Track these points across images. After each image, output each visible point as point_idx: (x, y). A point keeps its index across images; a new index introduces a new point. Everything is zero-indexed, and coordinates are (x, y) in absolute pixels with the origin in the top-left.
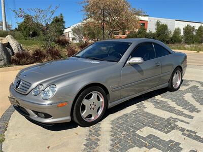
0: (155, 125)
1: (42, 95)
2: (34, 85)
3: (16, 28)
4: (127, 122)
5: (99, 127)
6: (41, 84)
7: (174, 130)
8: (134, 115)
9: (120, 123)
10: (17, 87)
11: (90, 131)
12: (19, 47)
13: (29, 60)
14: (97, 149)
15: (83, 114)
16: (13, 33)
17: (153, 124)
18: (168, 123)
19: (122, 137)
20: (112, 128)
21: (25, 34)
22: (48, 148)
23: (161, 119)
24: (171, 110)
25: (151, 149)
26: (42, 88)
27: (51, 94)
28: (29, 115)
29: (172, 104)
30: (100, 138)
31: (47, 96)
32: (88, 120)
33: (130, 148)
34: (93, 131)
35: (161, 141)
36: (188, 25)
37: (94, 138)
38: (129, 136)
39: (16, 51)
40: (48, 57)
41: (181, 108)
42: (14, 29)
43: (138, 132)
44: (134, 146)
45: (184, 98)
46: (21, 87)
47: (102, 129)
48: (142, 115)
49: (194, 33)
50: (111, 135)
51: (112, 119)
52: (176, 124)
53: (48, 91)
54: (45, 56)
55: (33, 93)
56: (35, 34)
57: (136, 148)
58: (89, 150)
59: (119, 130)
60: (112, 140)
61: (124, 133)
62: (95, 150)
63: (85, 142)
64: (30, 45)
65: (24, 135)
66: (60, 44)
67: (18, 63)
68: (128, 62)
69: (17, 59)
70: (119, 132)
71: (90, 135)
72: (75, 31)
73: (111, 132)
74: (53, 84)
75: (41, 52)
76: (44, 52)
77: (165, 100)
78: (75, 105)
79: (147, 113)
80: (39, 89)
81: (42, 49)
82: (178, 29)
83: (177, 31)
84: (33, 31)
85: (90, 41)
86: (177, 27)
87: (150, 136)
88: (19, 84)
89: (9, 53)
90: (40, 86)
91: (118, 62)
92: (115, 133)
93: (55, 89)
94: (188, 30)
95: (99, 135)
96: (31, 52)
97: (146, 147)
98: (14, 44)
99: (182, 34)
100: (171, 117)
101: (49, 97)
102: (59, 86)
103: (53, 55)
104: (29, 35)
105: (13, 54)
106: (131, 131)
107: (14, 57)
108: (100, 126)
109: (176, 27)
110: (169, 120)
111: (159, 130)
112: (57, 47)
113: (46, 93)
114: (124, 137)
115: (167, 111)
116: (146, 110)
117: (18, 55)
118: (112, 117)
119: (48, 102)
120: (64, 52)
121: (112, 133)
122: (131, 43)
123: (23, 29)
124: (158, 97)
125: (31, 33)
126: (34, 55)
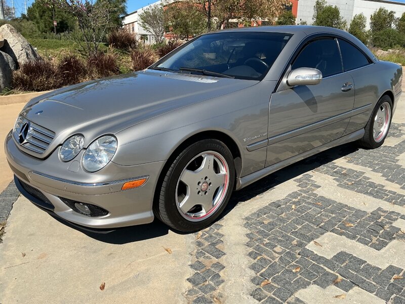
0: (347, 228)
1: (84, 162)
2: (63, 134)
3: (23, 16)
4: (282, 220)
5: (218, 234)
6: (79, 134)
7: (394, 242)
8: (294, 203)
9: (266, 222)
10: (21, 140)
11: (199, 244)
12: (30, 52)
13: (51, 80)
14: (219, 290)
15: (181, 205)
16: (18, 26)
17: (343, 226)
18: (377, 224)
19: (277, 260)
20: (248, 235)
21: (42, 25)
22: (102, 288)
23: (359, 213)
24: (377, 192)
25: (351, 292)
26: (81, 142)
27: (104, 159)
28: (53, 207)
29: (377, 178)
30: (223, 260)
31: (96, 162)
32: (192, 218)
33: (298, 288)
34: (207, 244)
35: (370, 270)
36: (381, 10)
37: (209, 261)
38: (293, 257)
39: (22, 60)
40: (91, 72)
41: (398, 186)
42: (20, 16)
43: (311, 246)
44: (309, 284)
45: (399, 163)
46: (32, 140)
47: (226, 237)
48: (314, 204)
49: (393, 26)
50: (250, 254)
51: (246, 214)
52: (394, 225)
53: (97, 151)
54: (85, 73)
55: (60, 155)
56: (63, 27)
57: (314, 287)
58: (200, 294)
59: (266, 241)
60: (253, 267)
61: (278, 249)
62: (215, 293)
63: (190, 273)
64: (52, 48)
65: (44, 255)
66: (116, 46)
67: (28, 86)
68: (284, 80)
69: (26, 77)
70: (266, 245)
71: (200, 254)
72: (148, 19)
73: (248, 245)
74: (108, 134)
75: (76, 62)
76: (84, 62)
77: (358, 168)
78: (164, 184)
79: (322, 199)
80: (75, 144)
81: (79, 57)
82: (361, 17)
83: (358, 23)
84: (59, 20)
85: (180, 41)
86: (358, 14)
87: (341, 256)
88: (26, 133)
89: (7, 64)
90: (77, 139)
91: (261, 79)
92: (258, 248)
93: (114, 145)
94: (381, 20)
95: (219, 254)
96: (55, 62)
97: (336, 284)
98: (17, 44)
99: (368, 27)
100: (379, 209)
101: (101, 166)
102: (123, 139)
103: (102, 68)
104: (52, 29)
105: (17, 66)
106: (295, 242)
107: (19, 73)
108: (220, 231)
109: (356, 12)
110: (375, 215)
111: (359, 241)
112: (111, 52)
113: (93, 157)
114: (281, 259)
115: (366, 193)
116: (319, 192)
117: (28, 69)
118: (245, 209)
119: (97, 179)
120: (126, 62)
121: (251, 250)
122: (291, 36)
123: (37, 15)
124: (341, 162)
125: (55, 23)
126: (62, 68)
